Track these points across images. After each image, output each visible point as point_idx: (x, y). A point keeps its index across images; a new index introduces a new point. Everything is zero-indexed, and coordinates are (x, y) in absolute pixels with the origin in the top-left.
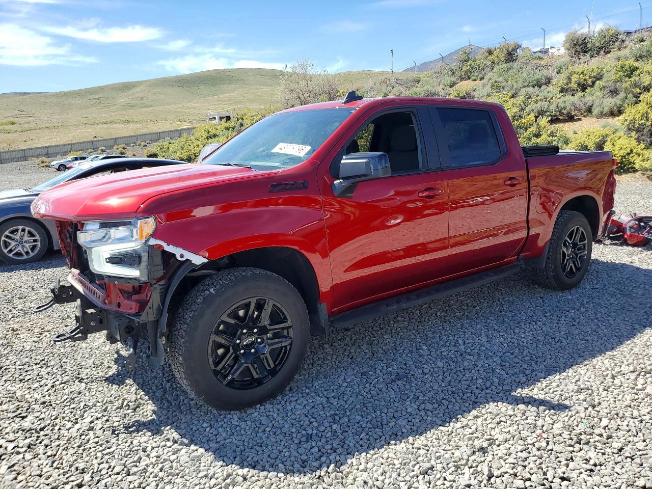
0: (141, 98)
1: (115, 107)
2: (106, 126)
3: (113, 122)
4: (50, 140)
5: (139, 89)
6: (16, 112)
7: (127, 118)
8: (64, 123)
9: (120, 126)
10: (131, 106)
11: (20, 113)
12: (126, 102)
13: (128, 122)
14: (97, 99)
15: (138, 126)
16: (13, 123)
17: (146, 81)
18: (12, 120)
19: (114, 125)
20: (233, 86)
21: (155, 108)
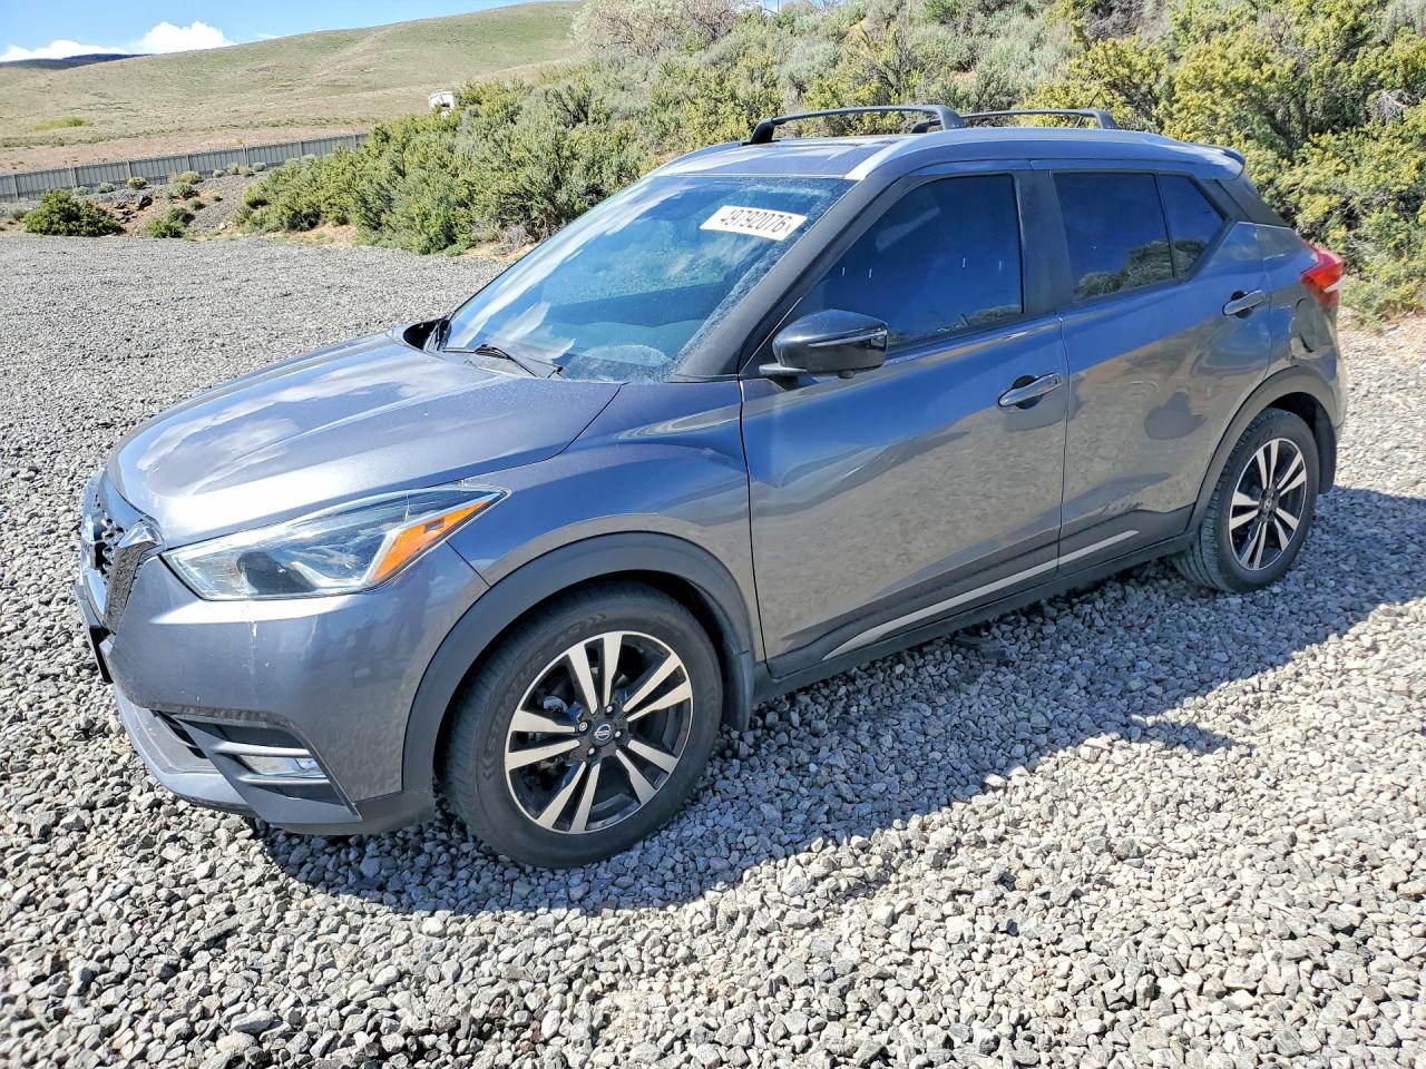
0: (364, 70)
1: (306, 88)
5: (358, 48)
6: (88, 99)
7: (325, 114)
8: (185, 125)
10: (337, 87)
11: (96, 99)
12: (328, 78)
14: (267, 69)
16: (78, 123)
17: (376, 29)
18: (78, 115)
21: (389, 91)
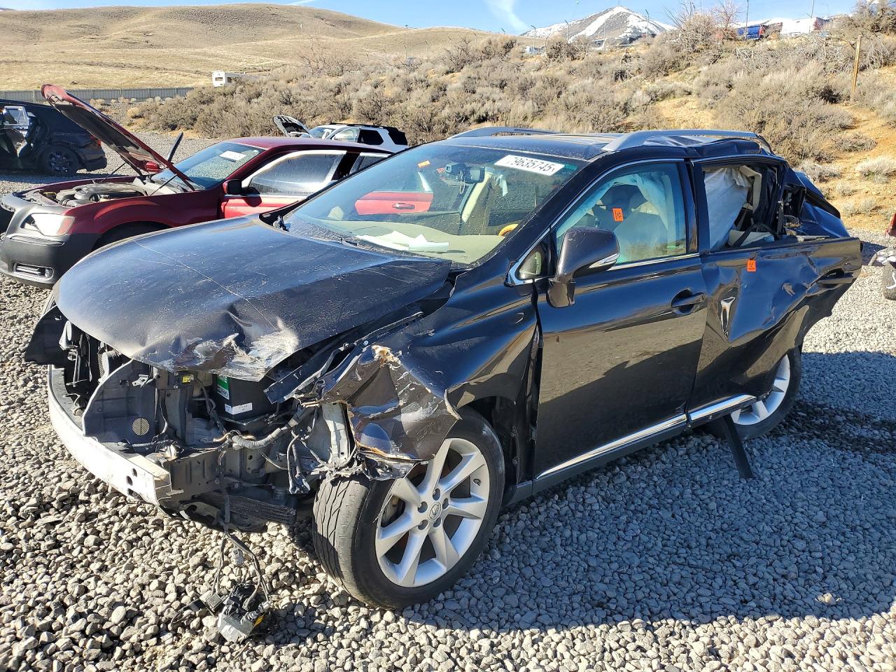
0: (146, 34)
1: (107, 41)
2: (90, 68)
3: (100, 64)
4: (9, 81)
5: (142, 19)
7: (122, 60)
8: (30, 58)
9: (109, 70)
12: (122, 37)
13: (122, 66)
14: (80, 26)
15: (138, 73)
17: (155, 9)
19: (102, 69)
20: (279, 30)
21: (164, 50)
